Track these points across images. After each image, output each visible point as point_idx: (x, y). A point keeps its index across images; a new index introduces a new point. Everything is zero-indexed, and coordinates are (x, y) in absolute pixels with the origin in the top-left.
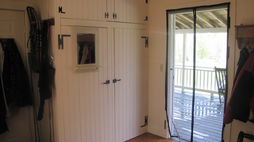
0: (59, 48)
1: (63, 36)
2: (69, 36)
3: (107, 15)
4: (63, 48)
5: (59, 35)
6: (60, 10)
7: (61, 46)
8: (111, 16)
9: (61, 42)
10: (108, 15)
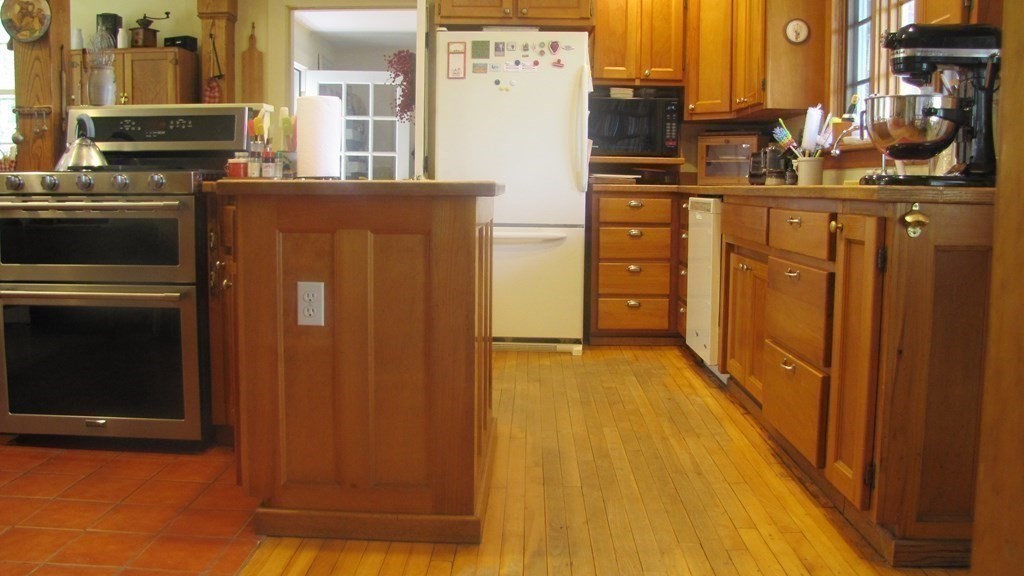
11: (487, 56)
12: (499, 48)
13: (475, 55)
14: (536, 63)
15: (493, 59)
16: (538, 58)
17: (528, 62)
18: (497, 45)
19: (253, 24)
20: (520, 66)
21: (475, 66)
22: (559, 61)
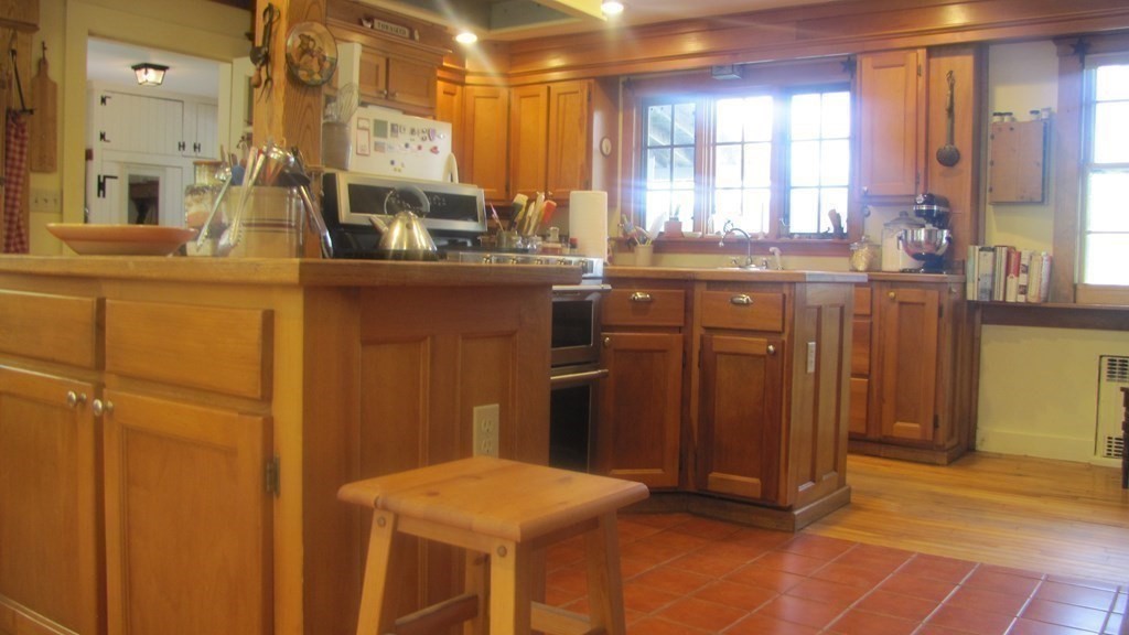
0: (99, 195)
1: (105, 177)
2: (116, 178)
3: (182, 146)
4: (104, 196)
5: (99, 177)
6: (103, 136)
7: (101, 192)
8: (189, 147)
9: (101, 186)
10: (184, 146)
11: (385, 136)
12: (395, 129)
13: (376, 134)
14: (420, 148)
15: (389, 140)
16: (421, 143)
17: (414, 146)
18: (393, 125)
19: (43, 43)
20: (409, 150)
21: (376, 144)
22: (435, 148)
